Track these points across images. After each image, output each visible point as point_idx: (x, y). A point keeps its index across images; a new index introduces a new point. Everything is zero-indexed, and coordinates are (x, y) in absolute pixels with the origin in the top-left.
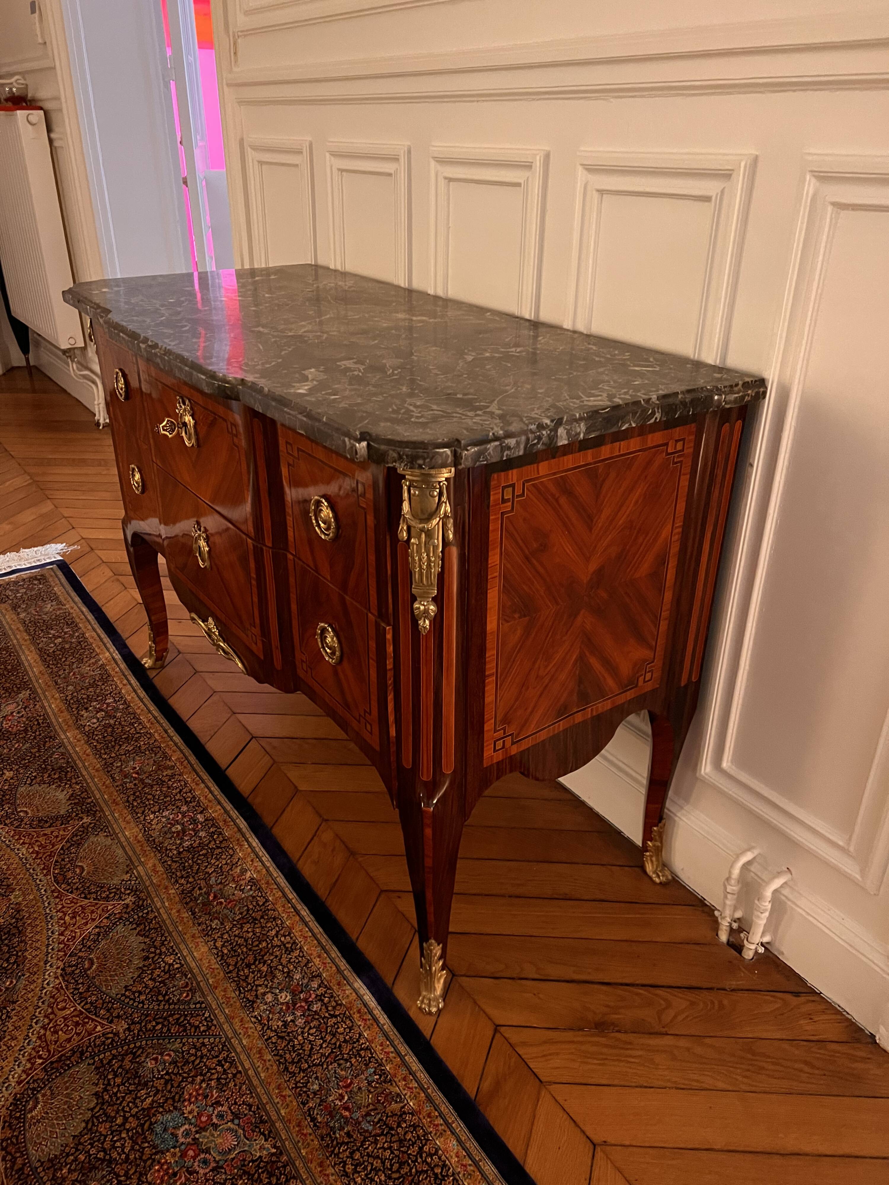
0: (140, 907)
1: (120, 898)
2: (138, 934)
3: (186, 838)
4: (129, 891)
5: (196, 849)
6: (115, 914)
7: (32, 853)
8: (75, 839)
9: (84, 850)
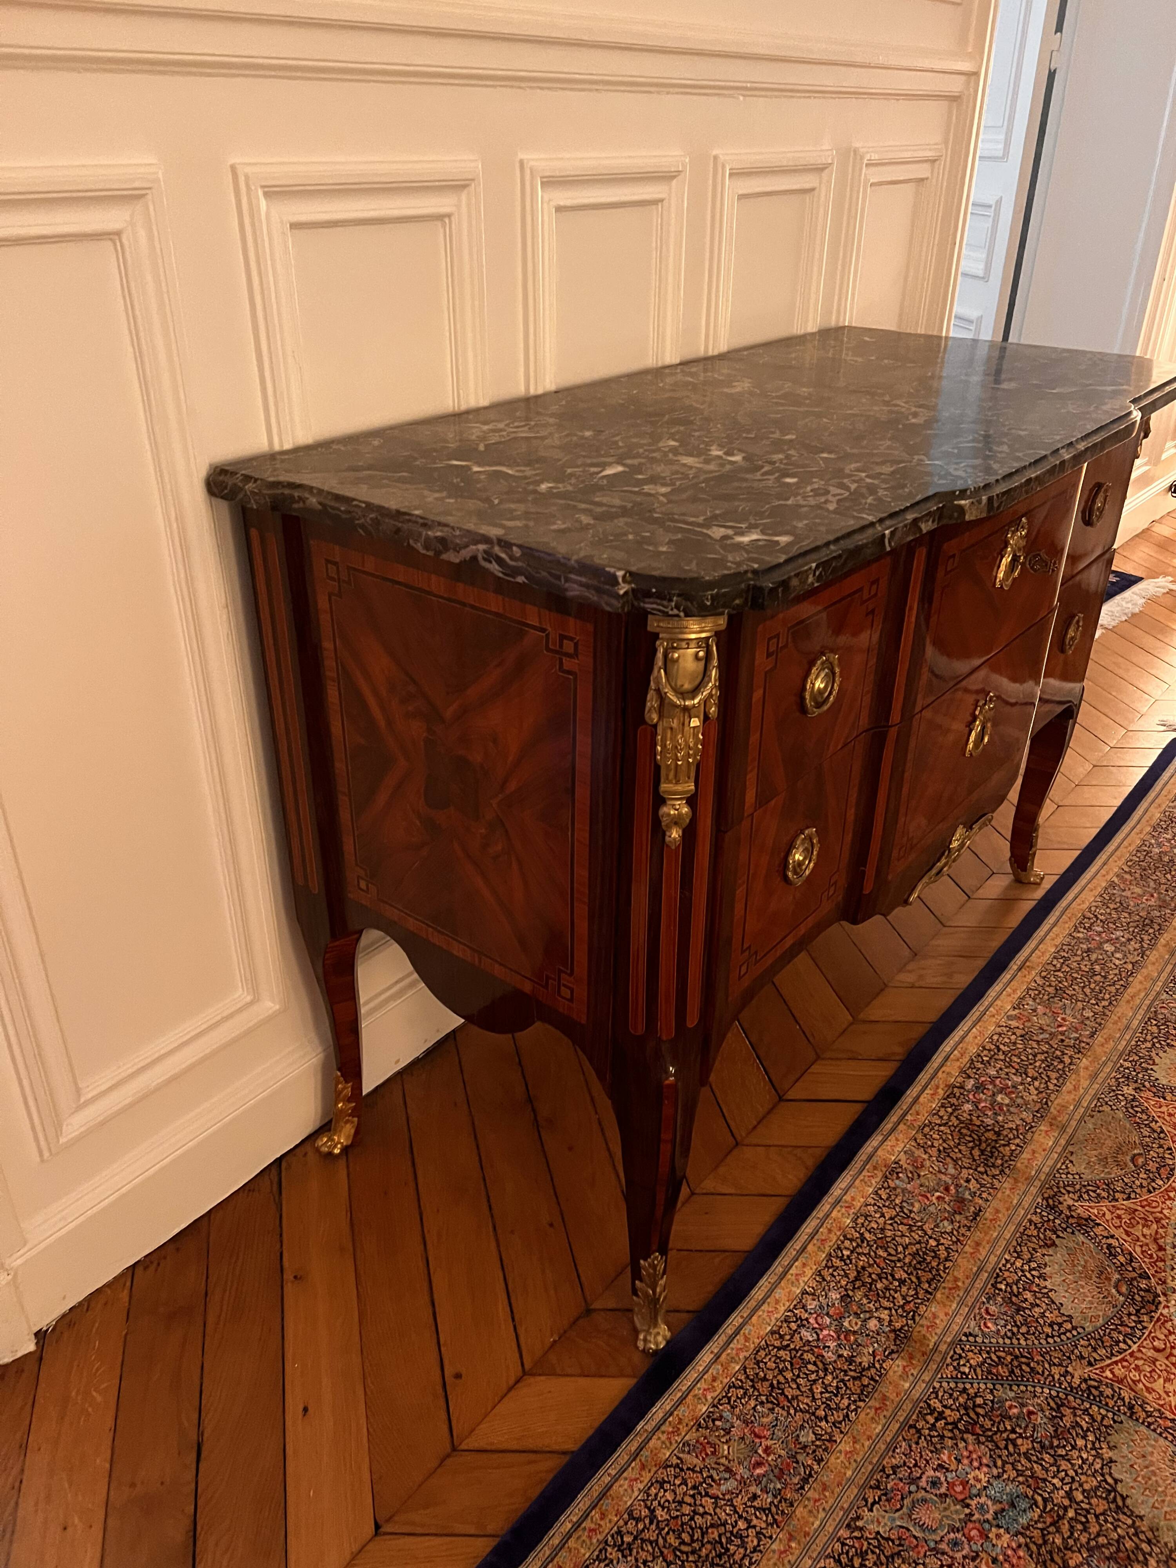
0: (1128, 1078)
1: (1133, 1100)
2: (1154, 1064)
3: (1010, 1083)
4: (1120, 1097)
5: (1017, 1067)
6: (1154, 1093)
7: (1163, 1227)
8: (1104, 1194)
9: (1109, 1173)
